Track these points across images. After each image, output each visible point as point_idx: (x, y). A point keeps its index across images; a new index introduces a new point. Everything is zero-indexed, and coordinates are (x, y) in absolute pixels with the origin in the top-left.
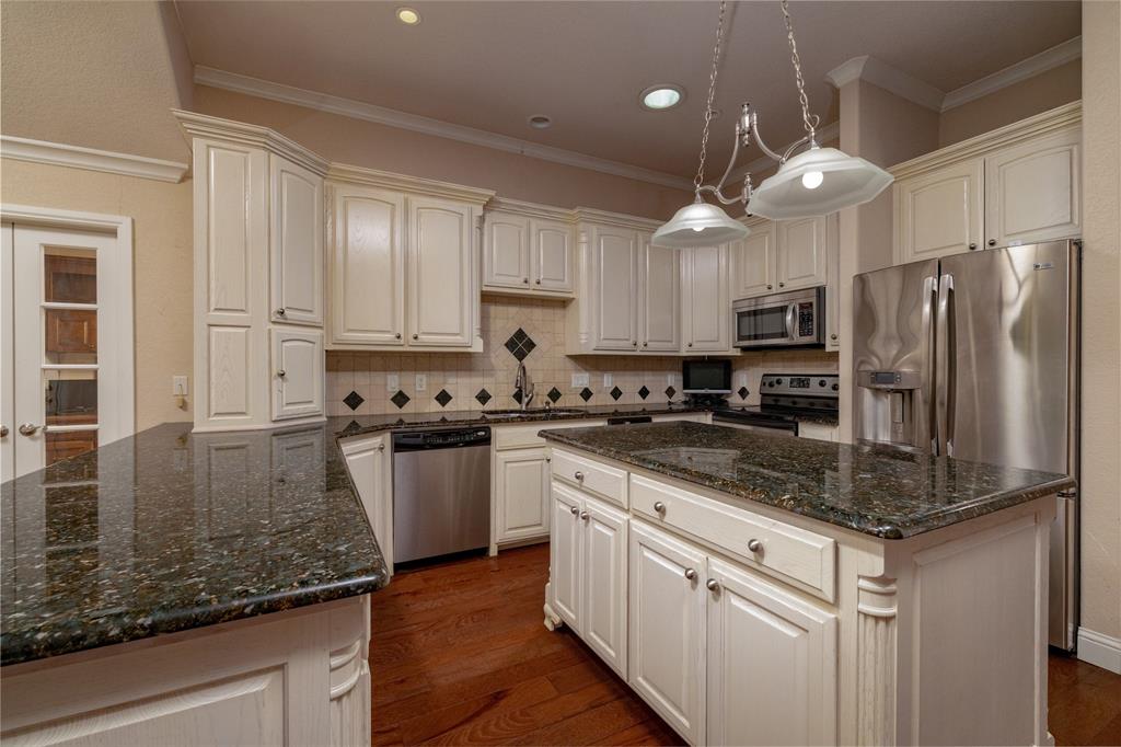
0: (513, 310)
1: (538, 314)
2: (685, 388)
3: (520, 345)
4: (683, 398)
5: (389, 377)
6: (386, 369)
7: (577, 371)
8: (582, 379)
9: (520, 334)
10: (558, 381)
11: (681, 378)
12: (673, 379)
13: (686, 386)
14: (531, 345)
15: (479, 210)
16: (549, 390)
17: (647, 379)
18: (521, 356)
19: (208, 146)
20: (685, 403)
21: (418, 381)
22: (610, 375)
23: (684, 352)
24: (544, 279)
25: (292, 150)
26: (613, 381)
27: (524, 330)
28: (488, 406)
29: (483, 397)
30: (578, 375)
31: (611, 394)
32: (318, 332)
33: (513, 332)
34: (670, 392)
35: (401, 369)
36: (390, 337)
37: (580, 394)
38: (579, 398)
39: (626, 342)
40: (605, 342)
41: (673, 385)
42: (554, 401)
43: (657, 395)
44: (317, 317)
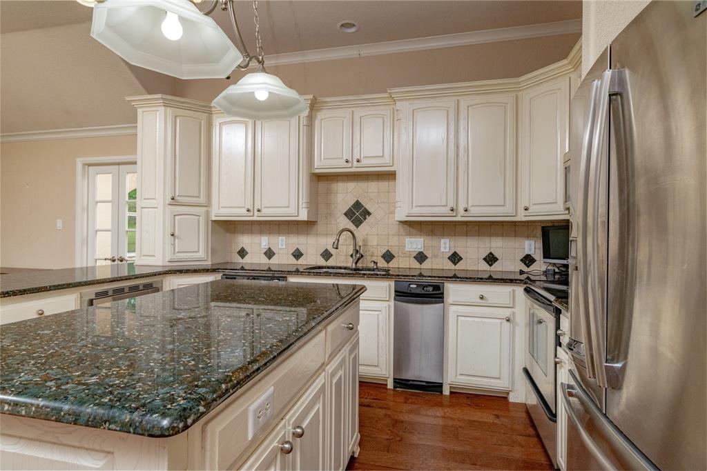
0: (351, 185)
1: (373, 186)
3: (357, 214)
5: (263, 238)
6: (261, 232)
7: (410, 235)
8: (416, 243)
9: (358, 205)
10: (392, 244)
11: (540, 246)
14: (367, 214)
16: (384, 251)
18: (357, 223)
19: (143, 112)
20: (545, 273)
21: (280, 242)
22: (447, 241)
23: (521, 216)
24: (364, 157)
25: (183, 103)
26: (448, 245)
27: (361, 202)
28: (331, 262)
29: (327, 255)
30: (412, 240)
31: (449, 258)
32: (204, 209)
33: (351, 204)
34: (528, 260)
35: (270, 233)
36: (244, 211)
37: (414, 257)
38: (415, 261)
39: (443, 208)
40: (418, 209)
41: (532, 253)
42: (388, 262)
43: (509, 264)
44: (202, 200)
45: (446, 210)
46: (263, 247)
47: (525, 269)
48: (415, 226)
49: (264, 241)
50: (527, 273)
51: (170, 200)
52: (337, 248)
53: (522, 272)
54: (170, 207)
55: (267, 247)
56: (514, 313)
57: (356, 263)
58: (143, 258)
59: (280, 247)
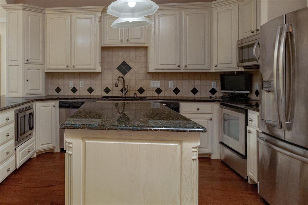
0: (121, 53)
1: (133, 54)
2: (222, 89)
3: (124, 68)
4: (221, 95)
5: (70, 81)
6: (69, 78)
7: (153, 79)
8: (156, 84)
9: (124, 64)
10: (143, 84)
11: (220, 84)
12: (215, 84)
13: (223, 88)
14: (129, 68)
15: (99, 14)
16: (139, 88)
17: (197, 84)
18: (124, 73)
19: (9, 13)
20: (222, 97)
21: (80, 83)
22: (172, 82)
23: (213, 70)
24: (130, 39)
25: (32, 8)
26: (173, 84)
27: (126, 62)
28: (109, 94)
29: (107, 90)
30: (154, 82)
31: (173, 91)
32: (41, 66)
33: (121, 63)
34: (213, 91)
35: (74, 79)
36: (65, 67)
37: (155, 91)
38: (156, 92)
39: (174, 65)
40: (161, 66)
41: (215, 88)
42: (141, 93)
43: (204, 93)
44: (41, 61)
45: (175, 67)
46: (70, 86)
47: (212, 96)
48: (155, 75)
49: (71, 84)
50: (213, 98)
51: (26, 61)
52: (118, 86)
53: (211, 97)
54: (26, 65)
55: (73, 87)
56: (213, 116)
57: (125, 94)
58: (10, 93)
59: (80, 86)
